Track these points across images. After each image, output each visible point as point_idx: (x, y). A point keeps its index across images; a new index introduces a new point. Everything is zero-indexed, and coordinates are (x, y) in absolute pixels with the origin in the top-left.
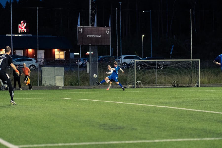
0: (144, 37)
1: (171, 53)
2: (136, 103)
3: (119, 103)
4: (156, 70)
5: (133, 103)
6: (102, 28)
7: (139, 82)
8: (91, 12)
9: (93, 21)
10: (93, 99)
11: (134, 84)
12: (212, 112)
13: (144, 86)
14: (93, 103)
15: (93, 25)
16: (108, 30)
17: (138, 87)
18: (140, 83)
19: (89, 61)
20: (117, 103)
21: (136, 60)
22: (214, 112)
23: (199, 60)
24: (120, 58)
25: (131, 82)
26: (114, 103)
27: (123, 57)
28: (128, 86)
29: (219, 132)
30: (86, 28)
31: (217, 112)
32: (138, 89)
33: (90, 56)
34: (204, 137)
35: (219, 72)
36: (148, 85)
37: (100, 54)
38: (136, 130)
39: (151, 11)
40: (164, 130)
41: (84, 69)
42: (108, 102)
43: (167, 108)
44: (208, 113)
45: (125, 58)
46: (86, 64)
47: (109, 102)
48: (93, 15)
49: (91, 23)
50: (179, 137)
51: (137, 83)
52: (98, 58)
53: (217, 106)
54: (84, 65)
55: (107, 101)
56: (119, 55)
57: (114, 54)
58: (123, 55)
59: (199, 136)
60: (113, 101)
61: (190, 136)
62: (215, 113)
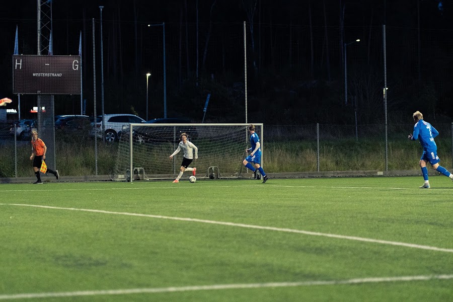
0: (149, 77)
1: (205, 110)
2: (133, 213)
3: (97, 212)
4: (175, 145)
5: (126, 212)
6: (64, 59)
7: (139, 169)
8: (42, 25)
9: (45, 43)
10: (42, 203)
11: (129, 172)
12: (284, 230)
13: (149, 177)
14: (43, 211)
15: (45, 52)
16: (76, 63)
17: (138, 179)
18: (141, 172)
19: (36, 126)
20: (93, 212)
21: (132, 124)
22: (290, 230)
23: (262, 124)
24: (101, 119)
25: (124, 169)
26: (86, 212)
27: (107, 117)
28: (117, 177)
29: (298, 271)
30: (31, 58)
31: (295, 231)
32: (138, 183)
33: (39, 116)
34: (268, 281)
35: (302, 149)
36: (157, 176)
37: (59, 112)
38: (130, 266)
39: (164, 23)
40: (188, 268)
41: (27, 143)
42: (74, 211)
43: (194, 221)
44: (277, 231)
45: (111, 120)
47: (77, 209)
48: (45, 32)
49: (42, 48)
50: (217, 282)
51: (135, 172)
52: (56, 119)
53: (294, 218)
54: (27, 135)
55: (72, 209)
56: (99, 113)
57: (89, 111)
58: (107, 113)
59: (259, 279)
60: (85, 209)
61: (240, 278)
62: (292, 233)
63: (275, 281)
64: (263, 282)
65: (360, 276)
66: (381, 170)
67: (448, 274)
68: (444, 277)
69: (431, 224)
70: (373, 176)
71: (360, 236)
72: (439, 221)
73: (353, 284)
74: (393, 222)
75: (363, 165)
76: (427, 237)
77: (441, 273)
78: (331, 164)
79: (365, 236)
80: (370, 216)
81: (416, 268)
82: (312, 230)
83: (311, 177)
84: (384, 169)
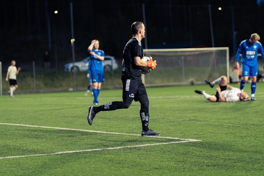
63: (11, 155)
64: (5, 156)
65: (62, 150)
66: (71, 87)
67: (112, 147)
68: (110, 148)
69: (101, 118)
70: (67, 91)
71: (61, 127)
72: (106, 117)
73: (57, 155)
74: (80, 118)
75: (61, 85)
76: (100, 126)
77: (108, 147)
78: (42, 85)
79: (64, 127)
80: (66, 115)
81: (94, 144)
82: (33, 124)
83: (31, 93)
84: (73, 87)
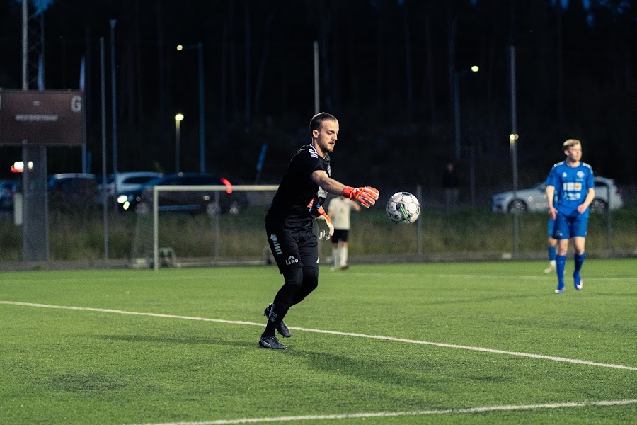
0: (182, 122)
1: (259, 166)
2: (161, 313)
3: (110, 313)
4: (217, 216)
5: (150, 312)
6: (60, 96)
7: (166, 251)
8: (29, 47)
9: (33, 73)
10: (35, 301)
11: (152, 256)
12: (375, 337)
13: (182, 262)
14: (33, 312)
15: (33, 86)
16: (77, 101)
17: (164, 265)
18: (170, 255)
19: (20, 190)
20: (104, 313)
21: (157, 188)
22: (384, 338)
24: (112, 180)
25: (145, 251)
26: (94, 312)
27: (121, 178)
28: (135, 263)
30: (13, 95)
31: (390, 338)
32: (165, 271)
33: (25, 178)
34: (357, 410)
36: (191, 261)
37: (53, 170)
39: (200, 45)
41: (7, 214)
42: (78, 311)
43: (248, 325)
44: (365, 339)
45: (128, 181)
46: (11, 199)
47: (81, 308)
48: (33, 57)
49: (29, 80)
50: (283, 412)
51: (162, 255)
52: (49, 180)
53: (390, 321)
54: (7, 203)
55: (75, 308)
56: (110, 171)
57: (95, 168)
58: (122, 171)
59: (342, 407)
60: (93, 307)
61: (316, 406)
62: (387, 341)
63: (366, 410)
64: (350, 411)
65: (486, 403)
66: (508, 251)
67: (609, 399)
68: (604, 403)
69: (582, 327)
70: (496, 259)
71: (484, 346)
72: (594, 325)
73: (476, 413)
74: (529, 326)
75: (483, 245)
76: (578, 347)
77: (599, 398)
78: (438, 244)
79: (490, 347)
80: (497, 317)
81: (564, 391)
82: (415, 338)
83: (410, 261)
84: (512, 250)
